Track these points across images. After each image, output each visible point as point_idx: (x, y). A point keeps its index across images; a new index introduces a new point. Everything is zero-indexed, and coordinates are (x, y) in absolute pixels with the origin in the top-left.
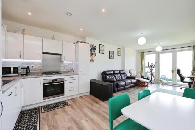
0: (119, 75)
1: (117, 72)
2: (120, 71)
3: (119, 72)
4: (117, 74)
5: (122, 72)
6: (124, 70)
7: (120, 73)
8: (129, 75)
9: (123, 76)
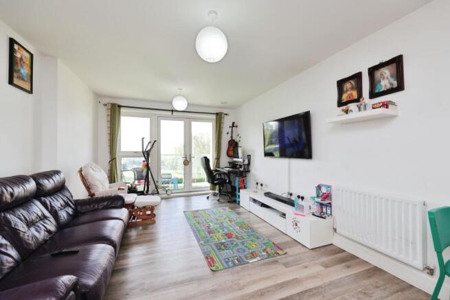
0: (37, 208)
1: (19, 191)
2: (38, 184)
3: (31, 186)
4: (24, 202)
5: (49, 184)
6: (57, 172)
7: (40, 194)
8: (79, 193)
9: (57, 203)
